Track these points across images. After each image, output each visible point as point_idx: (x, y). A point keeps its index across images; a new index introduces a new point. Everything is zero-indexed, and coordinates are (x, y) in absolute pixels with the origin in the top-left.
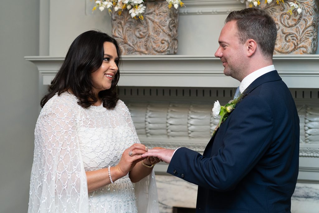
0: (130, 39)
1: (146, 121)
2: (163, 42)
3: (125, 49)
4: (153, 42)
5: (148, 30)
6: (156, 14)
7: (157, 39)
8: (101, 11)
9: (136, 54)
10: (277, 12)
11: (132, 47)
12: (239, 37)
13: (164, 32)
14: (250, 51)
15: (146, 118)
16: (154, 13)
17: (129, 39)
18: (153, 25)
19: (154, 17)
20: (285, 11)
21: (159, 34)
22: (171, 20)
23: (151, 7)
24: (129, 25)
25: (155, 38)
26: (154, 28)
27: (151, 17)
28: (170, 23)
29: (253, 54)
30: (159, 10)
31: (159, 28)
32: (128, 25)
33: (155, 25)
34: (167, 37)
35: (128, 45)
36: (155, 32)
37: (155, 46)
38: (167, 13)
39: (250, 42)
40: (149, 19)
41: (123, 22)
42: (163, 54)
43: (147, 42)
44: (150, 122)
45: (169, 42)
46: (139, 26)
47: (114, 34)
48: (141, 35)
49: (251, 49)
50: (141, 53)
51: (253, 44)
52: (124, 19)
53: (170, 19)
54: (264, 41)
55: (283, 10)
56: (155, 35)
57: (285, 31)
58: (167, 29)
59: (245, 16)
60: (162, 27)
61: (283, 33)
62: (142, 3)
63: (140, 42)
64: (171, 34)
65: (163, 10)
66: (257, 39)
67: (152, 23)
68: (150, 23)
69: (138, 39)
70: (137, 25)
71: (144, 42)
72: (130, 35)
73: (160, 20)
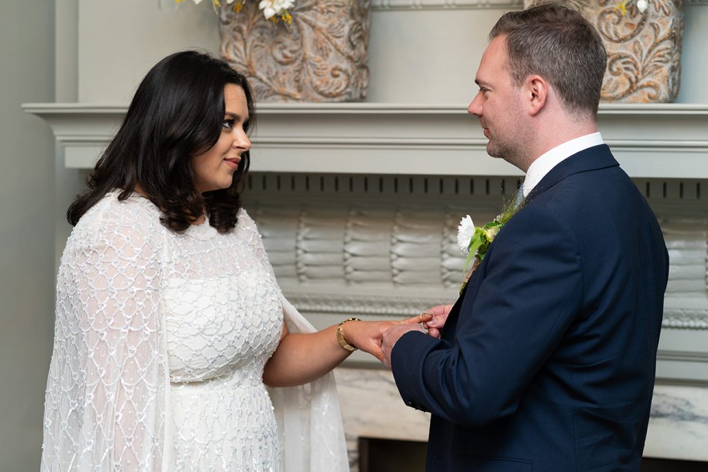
0: (261, 66)
1: (297, 248)
2: (337, 72)
4: (315, 73)
5: (302, 45)
6: (319, 10)
7: (322, 65)
8: (196, 3)
9: (273, 99)
10: (592, 8)
11: (266, 83)
12: (511, 71)
13: (339, 50)
14: (535, 101)
15: (297, 241)
16: (315, 7)
17: (258, 66)
18: (313, 34)
19: (314, 16)
20: (609, 6)
21: (327, 55)
22: (354, 24)
24: (258, 35)
25: (318, 65)
26: (316, 41)
27: (308, 16)
28: (351, 29)
29: (542, 109)
30: (327, 2)
31: (326, 43)
32: (256, 34)
33: (317, 36)
34: (345, 61)
35: (256, 80)
36: (318, 51)
37: (318, 83)
38: (344, 8)
39: (533, 82)
40: (305, 21)
41: (244, 28)
42: (336, 99)
43: (300, 73)
44: (307, 250)
45: (350, 74)
46: (281, 37)
47: (226, 54)
48: (285, 57)
49: (537, 98)
50: (287, 96)
51: (539, 86)
52: (246, 22)
53: (352, 22)
54: (564, 79)
55: (605, 4)
56: (319, 57)
58: (345, 44)
60: (334, 39)
63: (284, 74)
64: (354, 54)
65: (336, 1)
66: (550, 75)
67: (311, 29)
68: (307, 31)
69: (279, 67)
70: (277, 35)
71: (293, 72)
72: (261, 57)
73: (329, 23)
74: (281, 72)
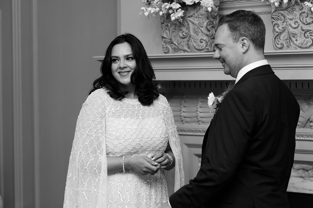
0: (175, 39)
1: (197, 111)
2: (202, 41)
3: (171, 48)
4: (194, 41)
5: (189, 31)
6: (195, 17)
7: (196, 38)
8: (146, 16)
9: (180, 52)
10: (297, 11)
11: (177, 46)
12: (232, 37)
13: (202, 32)
14: (244, 47)
15: (197, 108)
16: (194, 16)
17: (174, 40)
18: (193, 26)
19: (194, 19)
20: (304, 10)
21: (198, 34)
23: (191, 11)
24: (174, 27)
25: (195, 38)
26: (194, 29)
27: (191, 19)
28: (207, 24)
29: (247, 50)
30: (198, 13)
31: (198, 29)
32: (173, 27)
33: (195, 27)
34: (205, 36)
35: (174, 45)
36: (195, 33)
37: (195, 45)
38: (204, 16)
39: (243, 40)
40: (190, 21)
41: (169, 25)
42: (202, 51)
43: (189, 42)
44: (201, 111)
45: (207, 41)
46: (182, 28)
47: (163, 35)
48: (184, 35)
49: (245, 46)
50: (185, 51)
51: (245, 41)
52: (170, 22)
53: (208, 21)
54: (255, 37)
55: (302, 9)
56: (195, 35)
57: (304, 28)
58: (205, 30)
59: (234, 18)
60: (201, 28)
61: (303, 30)
62: (180, 8)
63: (183, 42)
64: (209, 33)
65: (201, 13)
66: (249, 36)
67: (192, 25)
68: (191, 25)
69: (182, 40)
70: (181, 27)
71: (186, 41)
72: (175, 36)
73: (199, 22)
74: (182, 41)
